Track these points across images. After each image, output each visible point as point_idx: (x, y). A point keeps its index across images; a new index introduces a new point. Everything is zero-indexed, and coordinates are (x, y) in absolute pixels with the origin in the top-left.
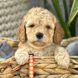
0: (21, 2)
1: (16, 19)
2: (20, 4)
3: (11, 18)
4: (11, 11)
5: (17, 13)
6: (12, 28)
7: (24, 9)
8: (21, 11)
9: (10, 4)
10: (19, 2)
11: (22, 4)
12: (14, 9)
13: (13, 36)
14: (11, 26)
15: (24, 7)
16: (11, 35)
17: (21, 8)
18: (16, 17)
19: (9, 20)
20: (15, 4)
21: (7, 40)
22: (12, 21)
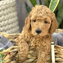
0: (10, 6)
1: (8, 18)
2: (10, 8)
3: (4, 18)
4: (3, 13)
5: (8, 14)
6: (5, 25)
7: (13, 11)
8: (10, 12)
9: (3, 8)
10: (9, 7)
11: (11, 8)
12: (6, 12)
13: (6, 31)
14: (4, 24)
15: (12, 10)
16: (5, 30)
17: (11, 11)
18: (7, 17)
19: (3, 19)
20: (6, 8)
21: (3, 34)
22: (5, 20)
